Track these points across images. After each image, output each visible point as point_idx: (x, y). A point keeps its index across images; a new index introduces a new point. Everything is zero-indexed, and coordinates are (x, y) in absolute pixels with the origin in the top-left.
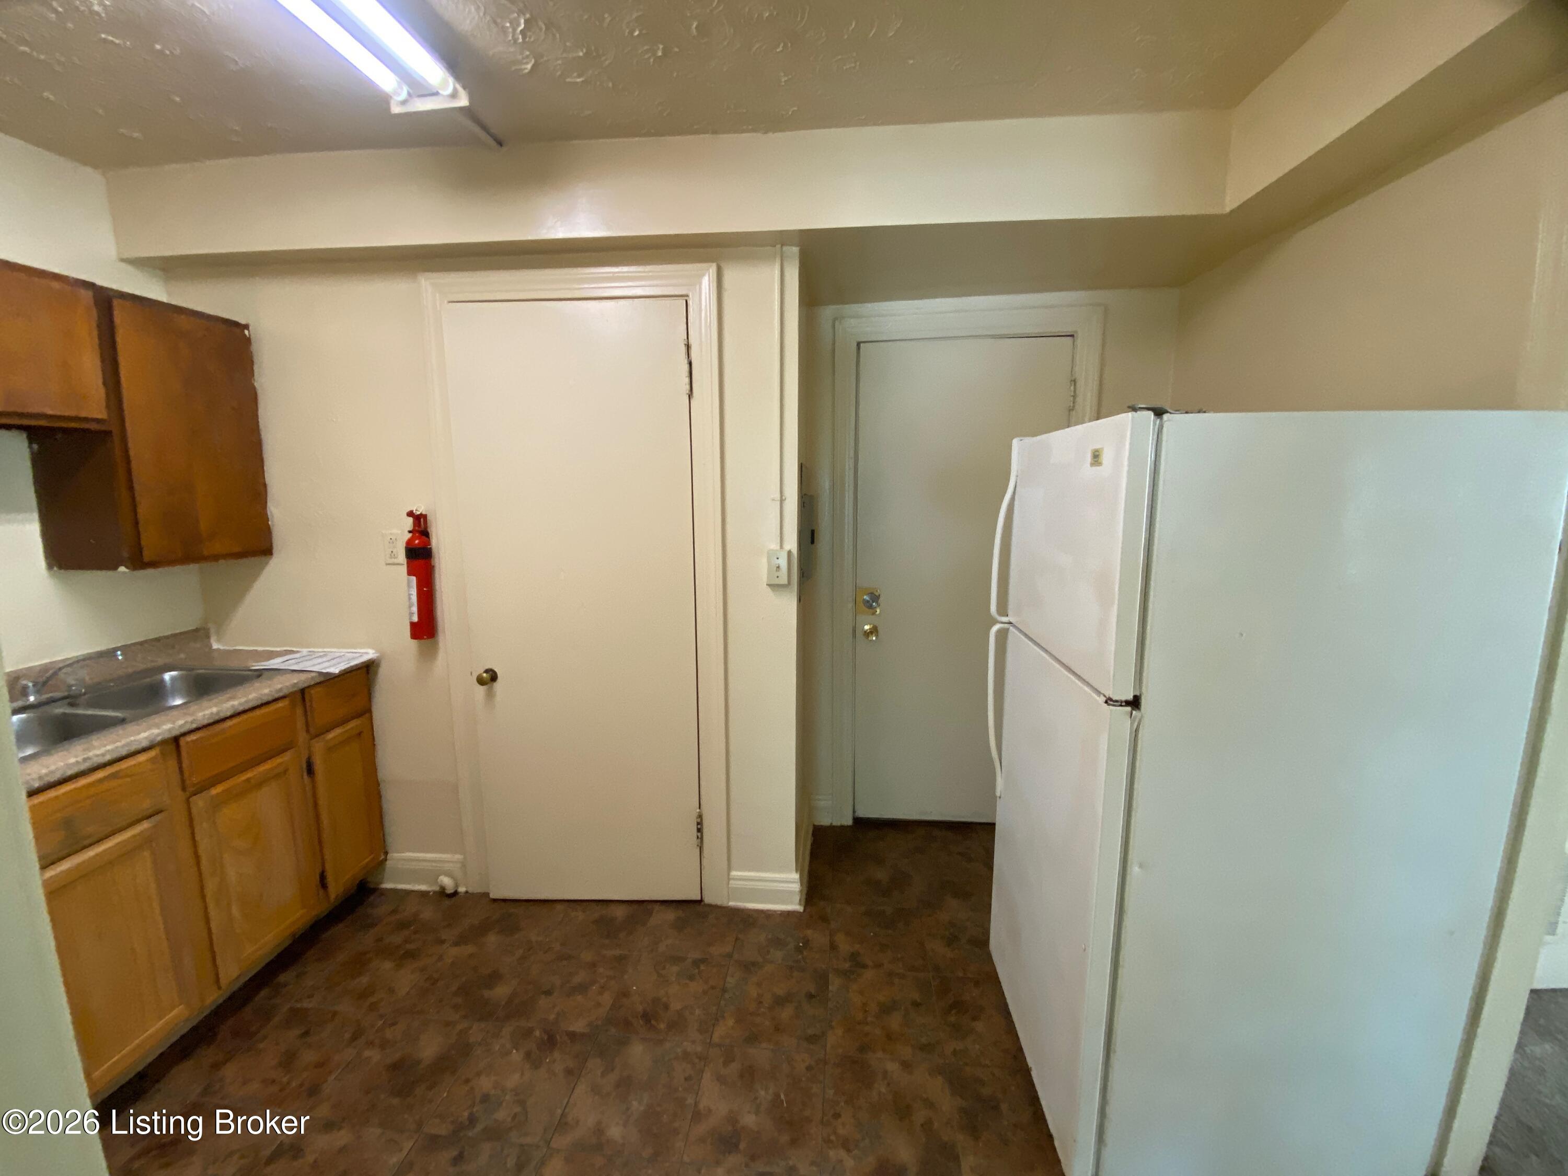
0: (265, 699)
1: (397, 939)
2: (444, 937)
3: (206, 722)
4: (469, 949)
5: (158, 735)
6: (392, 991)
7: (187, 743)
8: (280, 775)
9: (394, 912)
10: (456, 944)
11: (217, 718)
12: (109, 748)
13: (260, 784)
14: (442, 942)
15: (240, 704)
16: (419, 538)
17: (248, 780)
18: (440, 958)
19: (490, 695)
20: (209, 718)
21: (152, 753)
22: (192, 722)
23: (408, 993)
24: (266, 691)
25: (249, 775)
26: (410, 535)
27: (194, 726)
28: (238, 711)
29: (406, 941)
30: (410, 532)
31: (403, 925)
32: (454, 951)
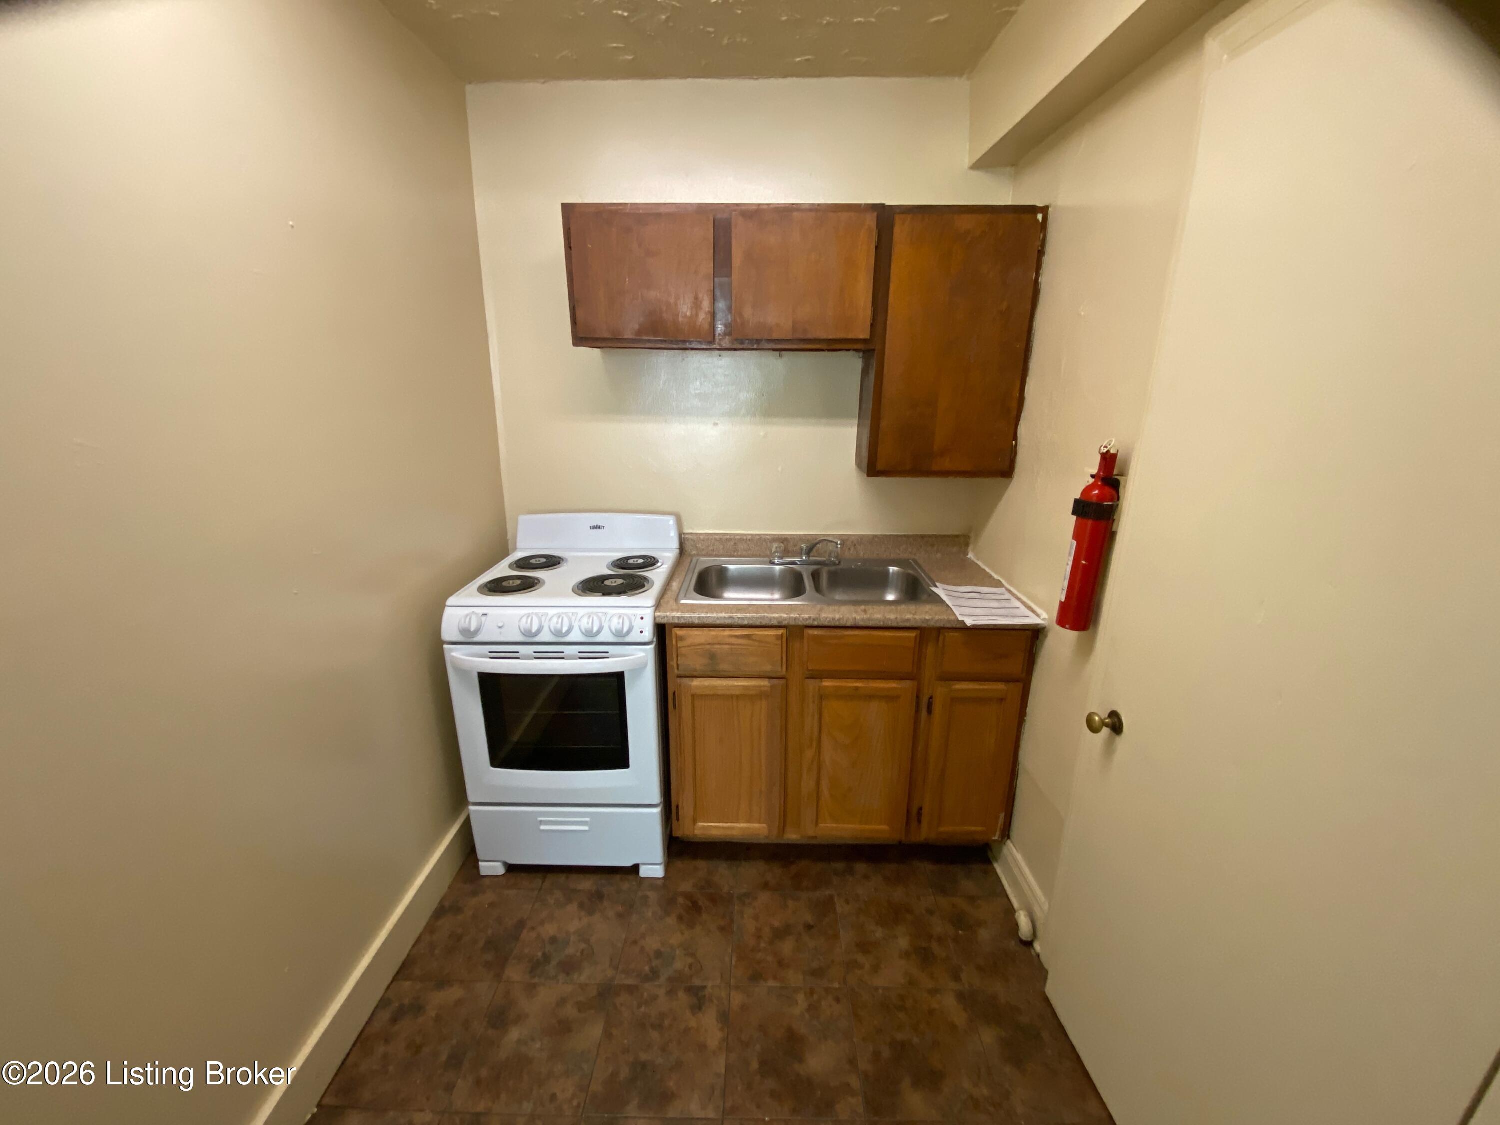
0: (890, 624)
1: (939, 927)
2: (964, 976)
3: (826, 624)
4: (959, 1016)
5: (785, 620)
6: (876, 969)
7: (809, 635)
8: (890, 698)
9: (972, 899)
10: (961, 997)
11: (837, 624)
12: (748, 615)
13: (870, 697)
14: (957, 978)
15: (863, 620)
16: (1099, 488)
17: (857, 689)
18: (934, 992)
19: (1109, 749)
20: (829, 622)
21: (780, 632)
22: (814, 620)
23: (877, 989)
24: (893, 617)
25: (859, 684)
26: (1092, 481)
27: (816, 623)
28: (858, 625)
29: (940, 940)
30: (1093, 476)
31: (959, 920)
32: (949, 1002)
